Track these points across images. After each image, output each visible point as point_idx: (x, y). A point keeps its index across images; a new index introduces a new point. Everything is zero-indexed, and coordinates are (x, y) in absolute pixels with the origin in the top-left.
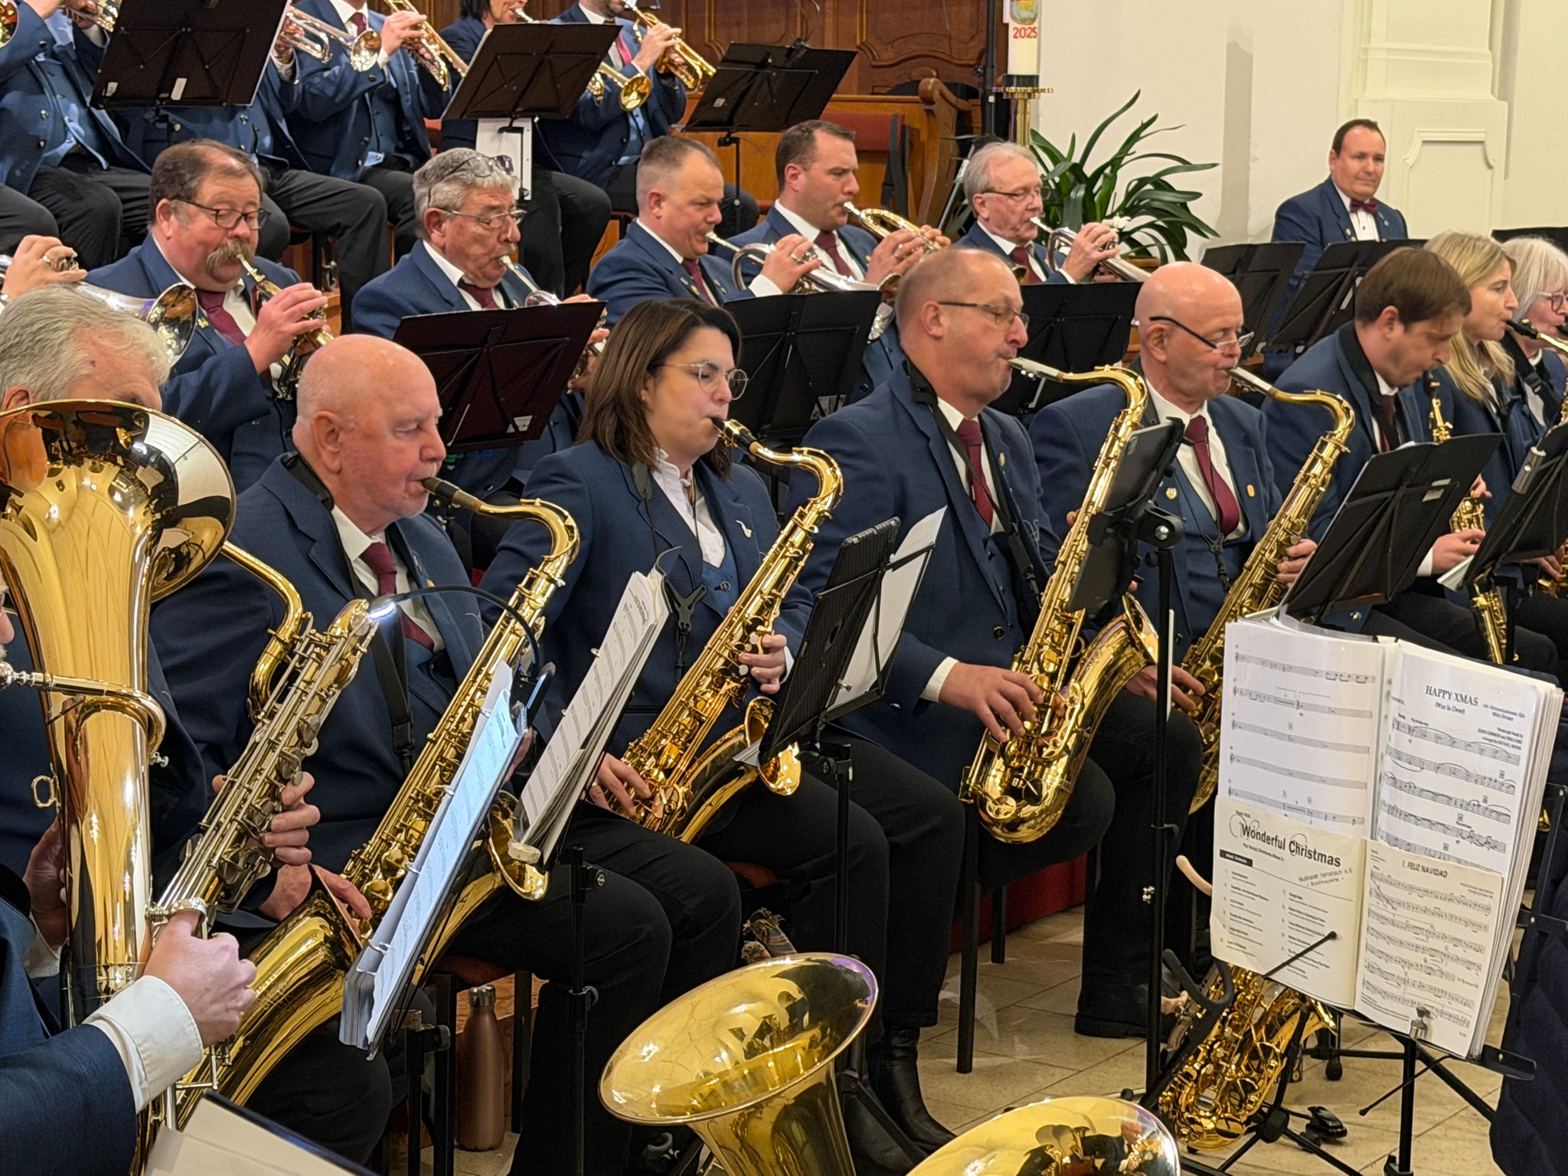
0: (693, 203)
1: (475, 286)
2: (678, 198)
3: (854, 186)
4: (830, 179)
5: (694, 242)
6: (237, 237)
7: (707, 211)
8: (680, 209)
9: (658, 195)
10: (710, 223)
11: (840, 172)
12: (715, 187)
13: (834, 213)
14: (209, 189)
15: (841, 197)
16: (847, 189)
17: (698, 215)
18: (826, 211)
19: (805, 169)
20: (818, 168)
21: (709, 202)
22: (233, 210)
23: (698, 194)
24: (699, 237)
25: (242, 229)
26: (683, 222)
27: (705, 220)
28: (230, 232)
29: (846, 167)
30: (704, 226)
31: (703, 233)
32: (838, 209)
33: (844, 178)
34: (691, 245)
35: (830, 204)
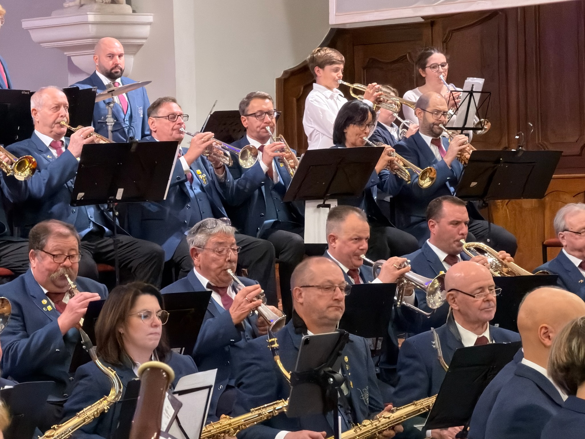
0: (351, 239)
1: (217, 287)
2: (343, 237)
3: (465, 229)
4: (450, 227)
5: (353, 260)
6: (65, 267)
7: (359, 243)
8: (344, 242)
9: (333, 236)
10: (362, 250)
11: (457, 223)
12: (363, 231)
13: (454, 245)
14: (51, 244)
15: (459, 237)
16: (461, 232)
17: (354, 246)
18: (450, 244)
19: (438, 222)
20: (444, 221)
21: (359, 239)
22: (63, 254)
23: (352, 234)
24: (356, 257)
25: (67, 263)
26: (346, 250)
27: (358, 248)
28: (61, 265)
29: (460, 220)
30: (358, 251)
31: (358, 255)
32: (457, 243)
33: (459, 226)
34: (352, 262)
35: (452, 240)
